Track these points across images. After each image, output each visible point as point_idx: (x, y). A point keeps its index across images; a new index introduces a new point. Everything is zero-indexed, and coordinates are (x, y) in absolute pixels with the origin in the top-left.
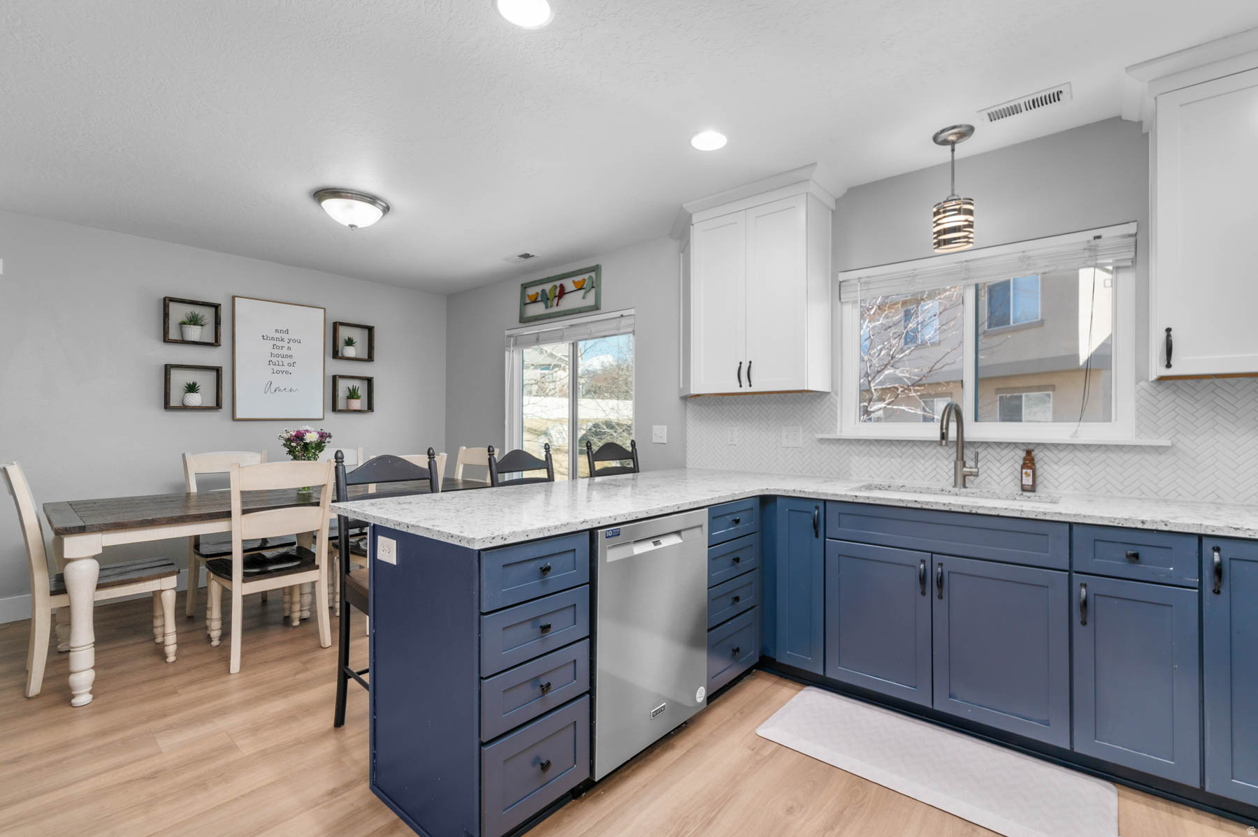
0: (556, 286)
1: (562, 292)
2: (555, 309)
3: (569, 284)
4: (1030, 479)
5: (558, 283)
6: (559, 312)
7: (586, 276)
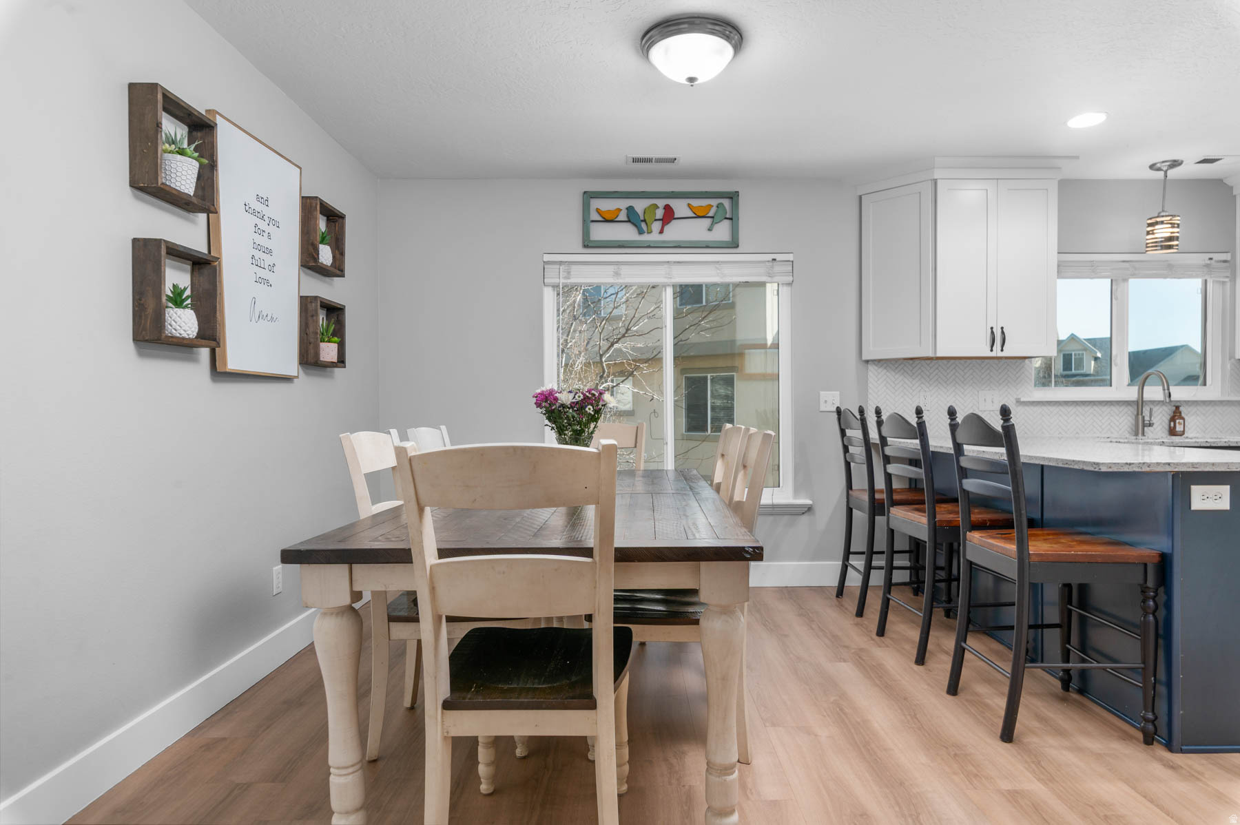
0: (656, 207)
1: (669, 215)
2: (654, 237)
3: (680, 207)
4: (1182, 426)
5: (661, 203)
6: (664, 242)
7: (714, 202)
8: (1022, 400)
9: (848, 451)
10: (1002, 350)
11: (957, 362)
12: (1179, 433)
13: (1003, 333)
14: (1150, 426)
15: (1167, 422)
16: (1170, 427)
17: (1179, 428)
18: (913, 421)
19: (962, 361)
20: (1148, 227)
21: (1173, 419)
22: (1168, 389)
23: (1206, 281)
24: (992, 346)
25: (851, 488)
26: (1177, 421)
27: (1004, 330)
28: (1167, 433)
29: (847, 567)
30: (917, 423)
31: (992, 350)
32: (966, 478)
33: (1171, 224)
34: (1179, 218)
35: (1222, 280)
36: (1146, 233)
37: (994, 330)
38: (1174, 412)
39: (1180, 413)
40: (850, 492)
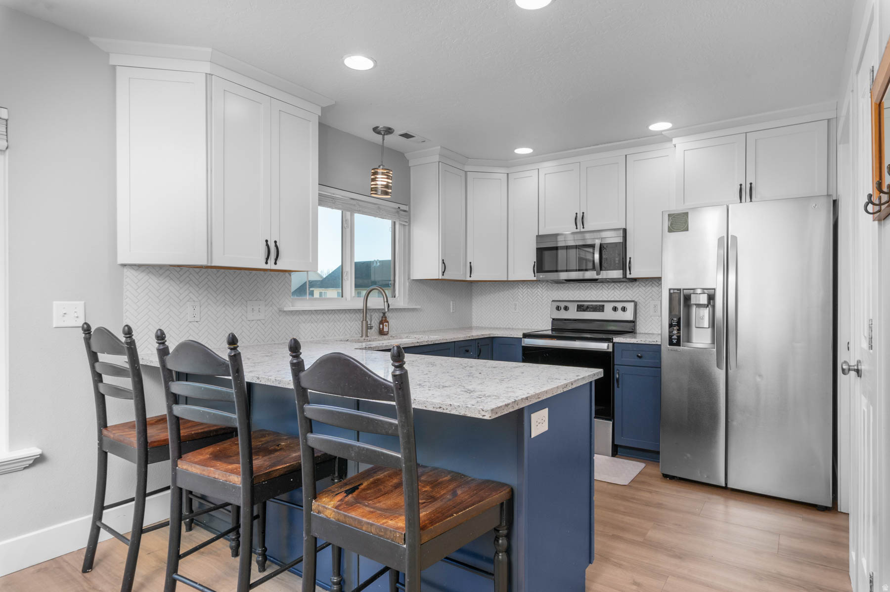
8: (286, 309)
9: (101, 381)
10: (275, 263)
11: (227, 271)
12: (386, 333)
13: (276, 246)
14: (371, 329)
15: (378, 325)
16: (380, 328)
17: (386, 329)
18: (224, 353)
19: (231, 271)
20: (372, 175)
21: (381, 323)
22: (387, 301)
23: (395, 223)
24: (267, 259)
25: (105, 426)
26: (385, 324)
27: (278, 244)
28: (378, 333)
29: (98, 529)
30: (230, 357)
31: (267, 263)
32: (312, 432)
33: (387, 175)
34: (391, 173)
35: (404, 223)
36: (371, 180)
37: (269, 243)
38: (382, 318)
39: (386, 318)
40: (105, 432)
